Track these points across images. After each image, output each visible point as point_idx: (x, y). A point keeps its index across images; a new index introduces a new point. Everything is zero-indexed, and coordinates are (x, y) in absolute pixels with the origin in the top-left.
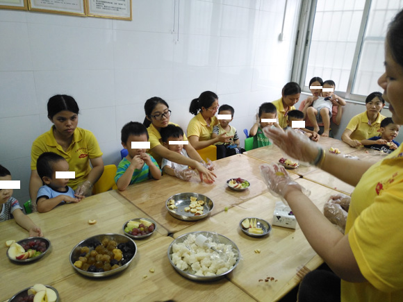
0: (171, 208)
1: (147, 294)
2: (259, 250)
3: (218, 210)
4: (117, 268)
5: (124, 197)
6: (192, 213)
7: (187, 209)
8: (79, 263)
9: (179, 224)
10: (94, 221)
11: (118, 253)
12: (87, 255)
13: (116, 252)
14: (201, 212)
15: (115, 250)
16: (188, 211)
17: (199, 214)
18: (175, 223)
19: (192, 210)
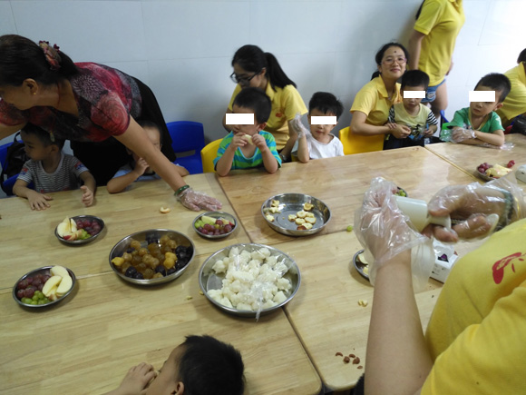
0: (271, 212)
1: (180, 321)
2: (365, 302)
3: (336, 228)
4: (159, 278)
5: (220, 185)
6: (297, 224)
7: (292, 216)
8: (118, 261)
9: (272, 236)
10: (167, 210)
11: (171, 258)
12: (134, 253)
13: (169, 257)
14: (308, 226)
15: (168, 254)
16: (292, 221)
17: (304, 228)
18: (266, 233)
19: (298, 221)
